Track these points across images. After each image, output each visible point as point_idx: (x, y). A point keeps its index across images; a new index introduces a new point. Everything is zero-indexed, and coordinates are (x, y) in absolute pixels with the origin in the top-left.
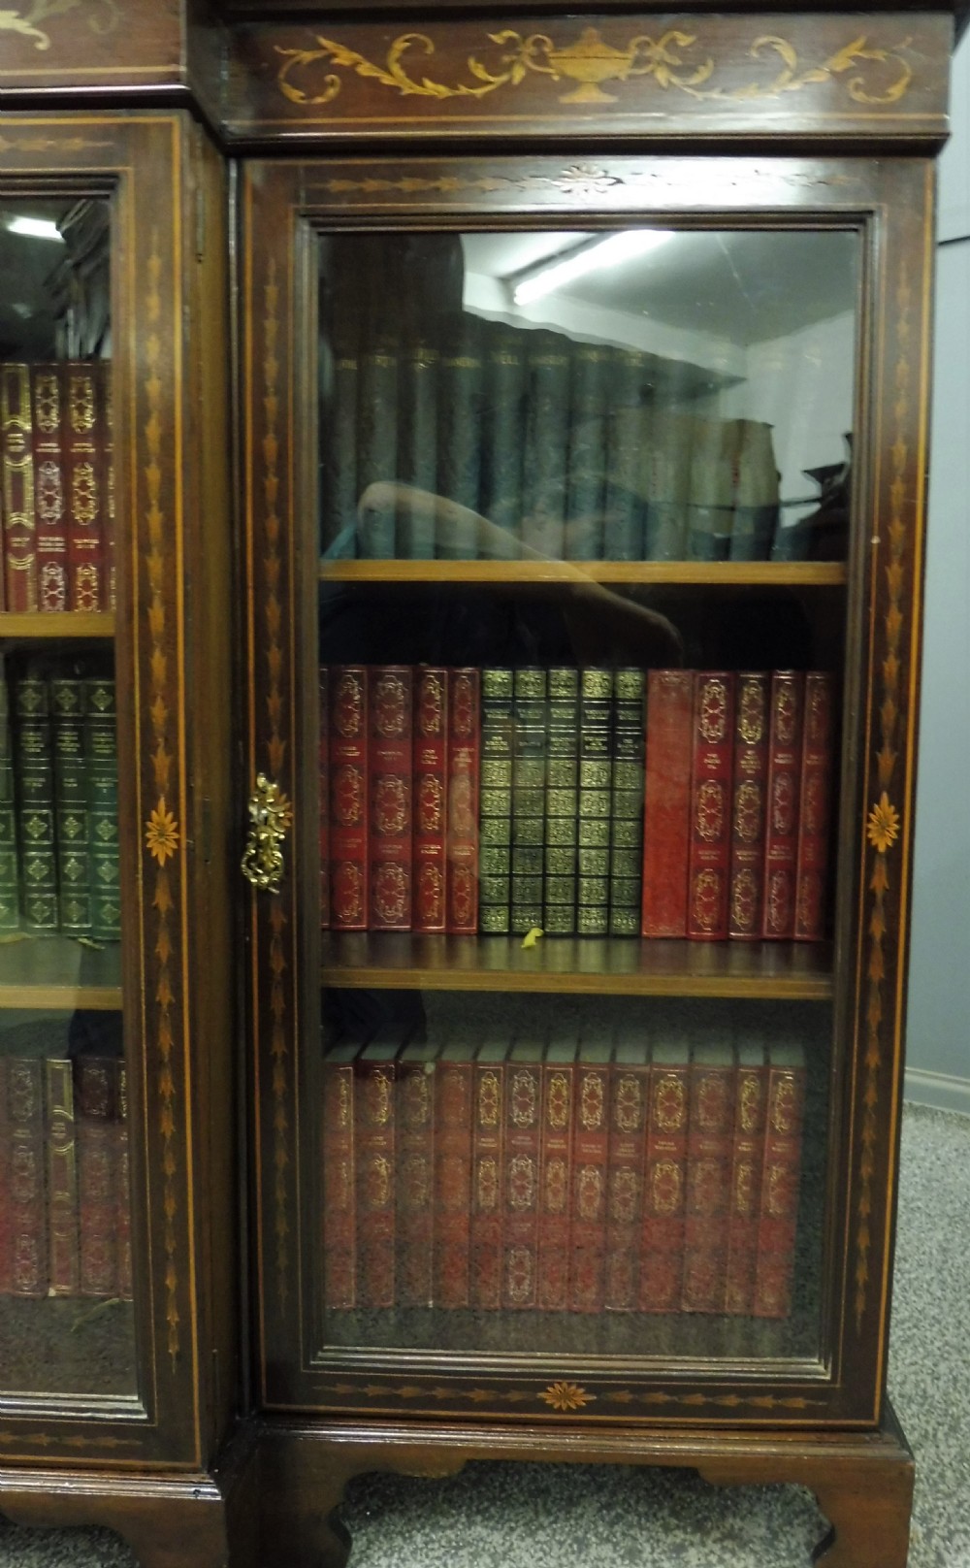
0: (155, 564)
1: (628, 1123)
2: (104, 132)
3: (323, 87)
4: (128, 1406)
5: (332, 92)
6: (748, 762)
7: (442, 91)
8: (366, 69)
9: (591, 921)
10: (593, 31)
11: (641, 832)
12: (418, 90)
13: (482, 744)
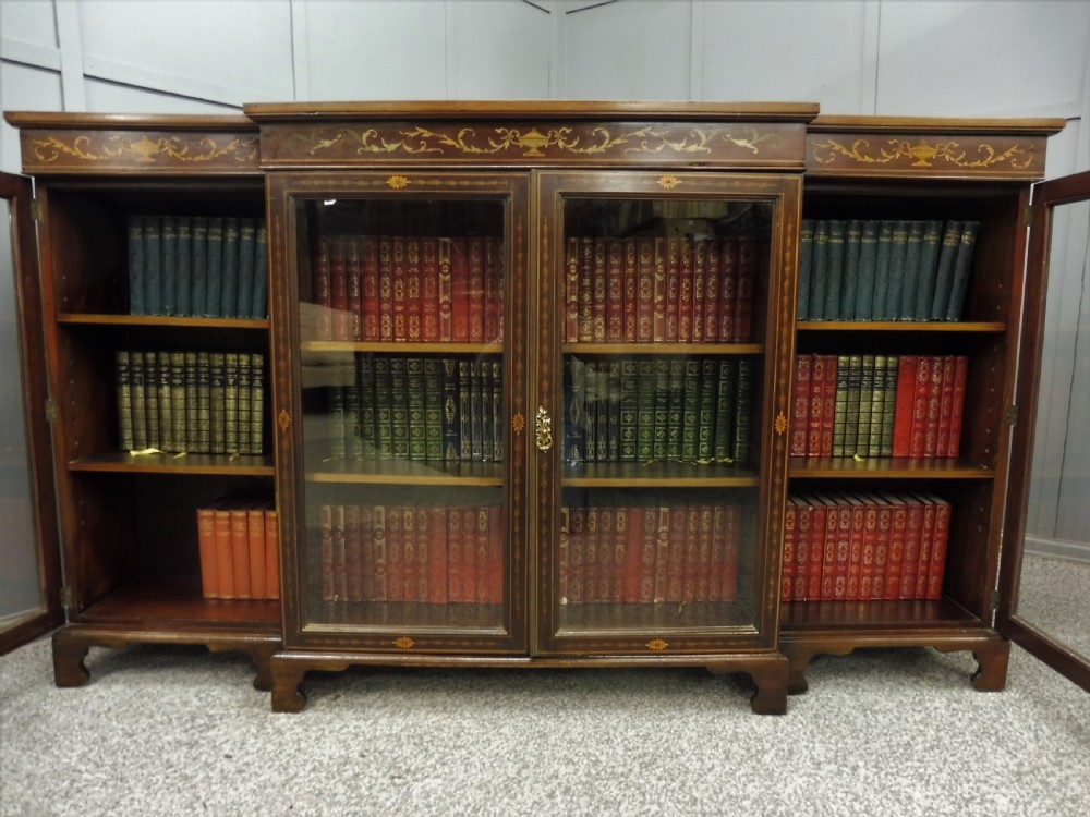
0: (784, 331)
1: (883, 527)
2: (775, 181)
3: (830, 157)
4: (750, 630)
5: (832, 159)
6: (935, 391)
7: (871, 160)
8: (844, 152)
9: (873, 451)
10: (924, 141)
11: (894, 417)
12: (862, 160)
13: (837, 385)
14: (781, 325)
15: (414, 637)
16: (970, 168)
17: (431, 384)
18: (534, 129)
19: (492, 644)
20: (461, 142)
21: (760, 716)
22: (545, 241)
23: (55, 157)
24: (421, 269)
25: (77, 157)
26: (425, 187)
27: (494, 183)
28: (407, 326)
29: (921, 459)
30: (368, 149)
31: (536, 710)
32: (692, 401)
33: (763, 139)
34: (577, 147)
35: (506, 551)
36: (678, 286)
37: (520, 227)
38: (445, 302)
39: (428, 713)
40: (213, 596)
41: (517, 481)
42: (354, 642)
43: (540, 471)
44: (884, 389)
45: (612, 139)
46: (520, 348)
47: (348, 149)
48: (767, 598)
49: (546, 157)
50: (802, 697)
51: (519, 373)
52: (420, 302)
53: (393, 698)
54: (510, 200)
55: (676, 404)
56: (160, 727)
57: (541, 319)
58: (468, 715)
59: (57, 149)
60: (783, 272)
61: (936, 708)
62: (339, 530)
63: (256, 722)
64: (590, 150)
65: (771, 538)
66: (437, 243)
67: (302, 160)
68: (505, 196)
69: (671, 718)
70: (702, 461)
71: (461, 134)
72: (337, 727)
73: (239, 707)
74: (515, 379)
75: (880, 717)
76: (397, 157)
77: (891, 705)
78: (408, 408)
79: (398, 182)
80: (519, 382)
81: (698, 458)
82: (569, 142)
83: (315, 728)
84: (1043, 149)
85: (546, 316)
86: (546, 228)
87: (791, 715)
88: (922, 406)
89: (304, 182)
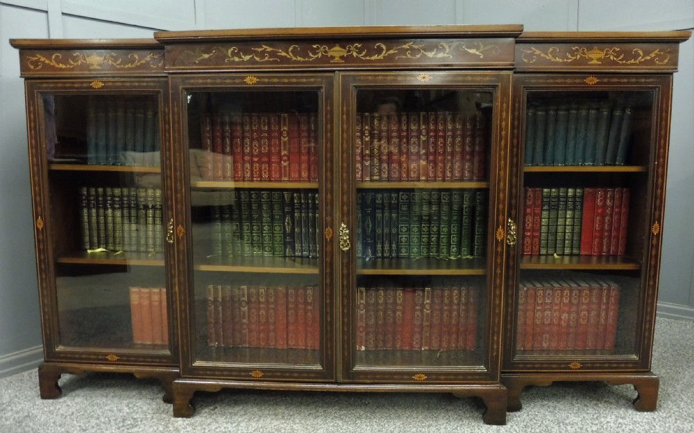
0: (502, 173)
1: (575, 302)
2: (494, 76)
3: (533, 59)
4: (481, 368)
6: (608, 211)
7: (561, 60)
8: (542, 55)
9: (567, 251)
10: (596, 47)
11: (581, 229)
12: (555, 60)
13: (542, 207)
14: (500, 170)
15: (262, 370)
16: (628, 65)
17: (276, 207)
18: (337, 45)
19: (313, 375)
20: (290, 54)
21: (489, 426)
22: (345, 117)
23: (40, 67)
24: (269, 134)
25: (53, 67)
26: (268, 83)
27: (312, 80)
28: (260, 170)
29: (600, 257)
30: (232, 59)
31: (342, 419)
32: (445, 218)
33: (486, 48)
34: (365, 56)
35: (321, 316)
36: (435, 144)
37: (329, 108)
38: (285, 155)
39: (272, 419)
40: (139, 342)
41: (328, 271)
42: (225, 373)
43: (343, 263)
44: (574, 210)
45: (388, 50)
46: (329, 186)
47: (220, 60)
48: (493, 348)
49: (345, 63)
50: (518, 414)
51: (329, 201)
52: (269, 155)
53: (251, 410)
54: (323, 90)
55: (435, 220)
56: (103, 425)
57: (342, 166)
58: (297, 421)
59: (41, 62)
60: (500, 134)
61: (608, 422)
62: (218, 301)
63: (163, 423)
64: (373, 58)
65: (494, 309)
66: (279, 117)
67: (191, 67)
68: (319, 88)
69: (429, 426)
70: (452, 258)
71: (291, 49)
72: (213, 428)
73: (153, 413)
74: (326, 205)
75: (569, 427)
76: (250, 64)
77: (577, 420)
78: (262, 223)
79: (251, 80)
80: (329, 207)
81: (450, 255)
82: (359, 53)
83: (199, 428)
84: (676, 52)
85: (345, 165)
86: (345, 108)
87: (508, 426)
88: (599, 221)
89: (192, 81)
